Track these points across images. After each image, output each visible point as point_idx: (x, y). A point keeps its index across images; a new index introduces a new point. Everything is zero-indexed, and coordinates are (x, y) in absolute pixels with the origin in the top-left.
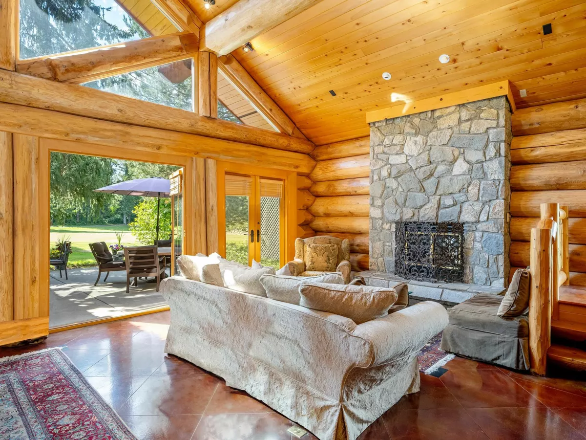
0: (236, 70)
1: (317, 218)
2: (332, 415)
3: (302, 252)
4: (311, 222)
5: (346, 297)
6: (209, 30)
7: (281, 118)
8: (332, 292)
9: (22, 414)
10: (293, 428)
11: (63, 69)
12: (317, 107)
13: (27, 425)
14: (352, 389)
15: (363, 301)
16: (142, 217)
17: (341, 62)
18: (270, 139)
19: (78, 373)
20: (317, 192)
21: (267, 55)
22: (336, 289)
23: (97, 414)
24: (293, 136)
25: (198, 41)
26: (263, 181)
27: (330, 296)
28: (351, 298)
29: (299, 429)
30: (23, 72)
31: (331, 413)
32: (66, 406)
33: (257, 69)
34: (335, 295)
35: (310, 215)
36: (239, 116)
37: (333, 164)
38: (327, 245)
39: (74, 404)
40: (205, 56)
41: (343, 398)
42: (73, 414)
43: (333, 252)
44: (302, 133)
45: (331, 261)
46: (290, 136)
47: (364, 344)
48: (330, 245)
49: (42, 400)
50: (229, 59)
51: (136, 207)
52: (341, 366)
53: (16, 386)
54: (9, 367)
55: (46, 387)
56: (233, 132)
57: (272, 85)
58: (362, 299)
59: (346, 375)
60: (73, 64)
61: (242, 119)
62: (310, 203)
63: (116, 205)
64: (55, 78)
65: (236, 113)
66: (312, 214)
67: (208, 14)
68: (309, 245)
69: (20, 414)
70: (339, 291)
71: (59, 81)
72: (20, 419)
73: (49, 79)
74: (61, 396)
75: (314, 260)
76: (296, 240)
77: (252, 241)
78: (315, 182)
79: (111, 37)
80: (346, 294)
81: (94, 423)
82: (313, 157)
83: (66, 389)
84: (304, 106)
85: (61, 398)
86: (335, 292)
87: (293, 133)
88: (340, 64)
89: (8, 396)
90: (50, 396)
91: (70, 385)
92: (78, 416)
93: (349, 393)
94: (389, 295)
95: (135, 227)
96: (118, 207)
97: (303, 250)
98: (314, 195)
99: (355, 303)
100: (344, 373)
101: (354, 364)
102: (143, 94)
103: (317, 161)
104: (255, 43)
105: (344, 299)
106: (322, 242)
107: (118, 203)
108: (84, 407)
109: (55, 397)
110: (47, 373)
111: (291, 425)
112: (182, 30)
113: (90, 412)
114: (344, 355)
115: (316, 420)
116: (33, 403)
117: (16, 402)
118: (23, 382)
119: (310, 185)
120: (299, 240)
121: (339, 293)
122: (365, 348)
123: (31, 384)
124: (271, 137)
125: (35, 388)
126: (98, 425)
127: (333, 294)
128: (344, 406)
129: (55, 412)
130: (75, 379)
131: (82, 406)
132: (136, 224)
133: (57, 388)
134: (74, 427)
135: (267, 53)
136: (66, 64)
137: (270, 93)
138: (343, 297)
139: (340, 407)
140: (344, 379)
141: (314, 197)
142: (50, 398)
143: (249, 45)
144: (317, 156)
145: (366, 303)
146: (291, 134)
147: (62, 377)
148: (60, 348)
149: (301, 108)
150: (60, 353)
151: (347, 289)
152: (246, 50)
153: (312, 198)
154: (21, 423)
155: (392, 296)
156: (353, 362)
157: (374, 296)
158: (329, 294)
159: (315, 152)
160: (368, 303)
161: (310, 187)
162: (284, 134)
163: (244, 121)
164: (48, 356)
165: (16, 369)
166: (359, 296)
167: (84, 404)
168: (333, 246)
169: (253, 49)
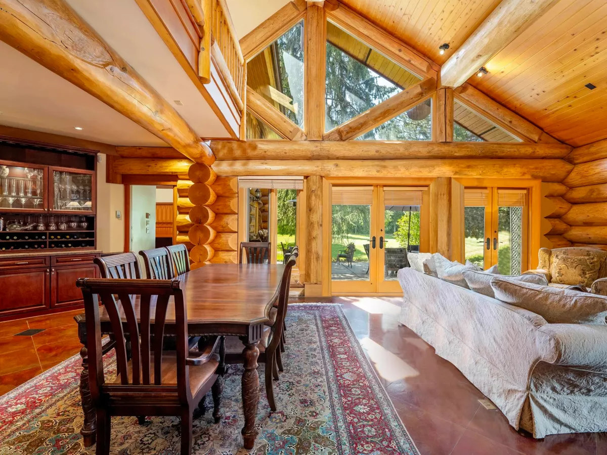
0: (472, 95)
1: (573, 227)
2: (518, 399)
3: (547, 261)
4: (566, 231)
5: (541, 296)
6: (444, 72)
7: (523, 127)
8: (525, 289)
9: (318, 331)
10: (484, 401)
11: (345, 133)
12: (570, 106)
13: (319, 336)
14: (542, 383)
15: (562, 303)
16: (403, 227)
17: (598, 50)
18: (509, 150)
19: (346, 320)
20: (573, 199)
21: (503, 72)
22: (530, 288)
23: (351, 343)
24: (541, 142)
25: (436, 82)
26: (500, 191)
27: (522, 292)
28: (546, 298)
29: (489, 403)
30: (327, 140)
31: (517, 397)
32: (337, 334)
33: (493, 88)
34: (527, 292)
35: (565, 224)
36: (479, 134)
37: (597, 165)
38: (582, 257)
39: (341, 334)
40: (442, 92)
41: (530, 388)
42: (340, 339)
43: (591, 265)
44: (553, 137)
45: (587, 276)
46: (536, 143)
47: (550, 340)
48: (587, 258)
49: (327, 328)
50: (463, 88)
51: (399, 220)
52: (527, 356)
53: (318, 318)
54: (316, 308)
55: (330, 322)
56: (468, 151)
57: (510, 98)
58: (560, 300)
59: (532, 366)
60: (350, 128)
61: (482, 136)
62: (563, 211)
63: (389, 219)
64: (341, 139)
65: (476, 131)
66: (565, 223)
67: (444, 58)
68: (557, 256)
69: (317, 331)
70: (533, 290)
71: (343, 141)
72: (317, 333)
73: (338, 141)
74: (336, 328)
75: (563, 272)
76: (540, 250)
77: (488, 248)
78: (571, 188)
79: (382, 96)
80: (541, 293)
81: (349, 347)
82: (570, 160)
83: (339, 326)
84: (552, 110)
85: (336, 330)
86: (527, 290)
87: (540, 139)
88: (597, 53)
89: (314, 321)
90: (331, 327)
91: (341, 324)
92: (342, 341)
93: (538, 385)
94: (597, 302)
95: (398, 235)
96: (391, 220)
97: (549, 261)
98: (570, 202)
99: (551, 303)
100: (531, 364)
101: (540, 358)
102: (405, 130)
103: (575, 164)
104: (488, 67)
105: (538, 298)
106: (576, 253)
107: (391, 217)
108: (346, 337)
109: (333, 328)
110: (332, 315)
111: (483, 399)
112: (423, 78)
113: (348, 341)
114: (531, 347)
115: (503, 401)
116: (324, 328)
117: (317, 325)
118: (321, 317)
119: (565, 192)
120: (544, 250)
121: (533, 292)
122: (550, 344)
123: (324, 319)
124: (509, 148)
125: (325, 321)
126: (351, 348)
127: (525, 291)
128: (532, 395)
129: (331, 335)
130: (344, 322)
131: (345, 336)
132: (399, 233)
133: (335, 324)
134: (339, 345)
135: (502, 70)
136: (346, 129)
137: (509, 106)
138: (538, 295)
139: (526, 394)
140: (531, 369)
141: (570, 205)
142: (331, 328)
143: (483, 70)
144: (574, 158)
145: (564, 305)
146: (536, 140)
147: (338, 319)
148: (340, 305)
149: (547, 112)
150: (340, 308)
151: (544, 290)
152: (480, 75)
153: (566, 206)
154: (317, 335)
155: (603, 304)
156: (539, 355)
157: (576, 300)
158: (520, 290)
159: (572, 155)
160: (568, 306)
161: (565, 194)
162: (529, 141)
163: (485, 138)
164: (334, 307)
165: (319, 310)
166: (557, 298)
167: (346, 336)
168: (593, 259)
169: (487, 72)
